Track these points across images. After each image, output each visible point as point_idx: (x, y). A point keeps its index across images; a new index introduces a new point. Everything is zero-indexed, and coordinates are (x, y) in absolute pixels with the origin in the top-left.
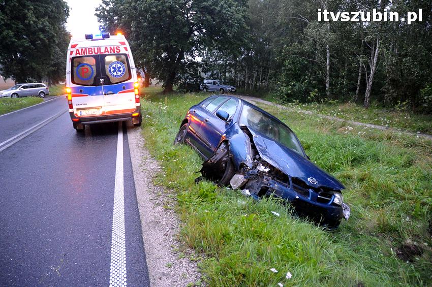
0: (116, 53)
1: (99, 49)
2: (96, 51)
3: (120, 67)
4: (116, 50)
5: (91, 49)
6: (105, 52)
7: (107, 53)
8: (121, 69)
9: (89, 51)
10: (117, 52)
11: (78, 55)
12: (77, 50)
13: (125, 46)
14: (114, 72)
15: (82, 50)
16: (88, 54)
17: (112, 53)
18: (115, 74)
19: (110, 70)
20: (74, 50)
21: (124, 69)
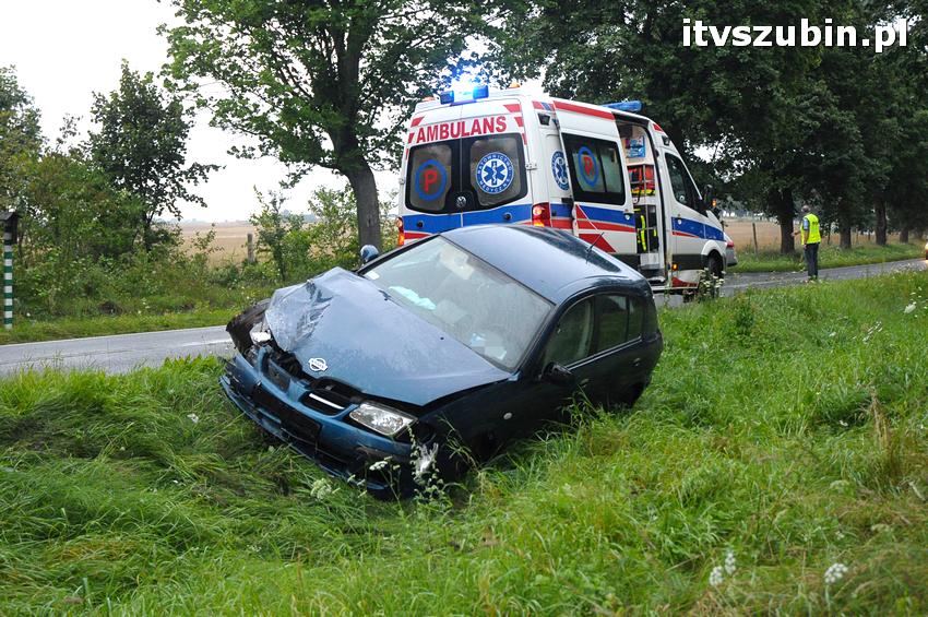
0: (496, 132)
1: (461, 125)
2: (455, 132)
3: (502, 168)
4: (496, 125)
5: (447, 126)
6: (474, 131)
7: (476, 134)
8: (505, 172)
9: (442, 131)
10: (498, 129)
11: (421, 142)
12: (422, 130)
13: (518, 114)
14: (487, 178)
15: (429, 128)
16: (439, 140)
17: (488, 133)
18: (489, 183)
19: (480, 175)
20: (416, 130)
21: (510, 172)
